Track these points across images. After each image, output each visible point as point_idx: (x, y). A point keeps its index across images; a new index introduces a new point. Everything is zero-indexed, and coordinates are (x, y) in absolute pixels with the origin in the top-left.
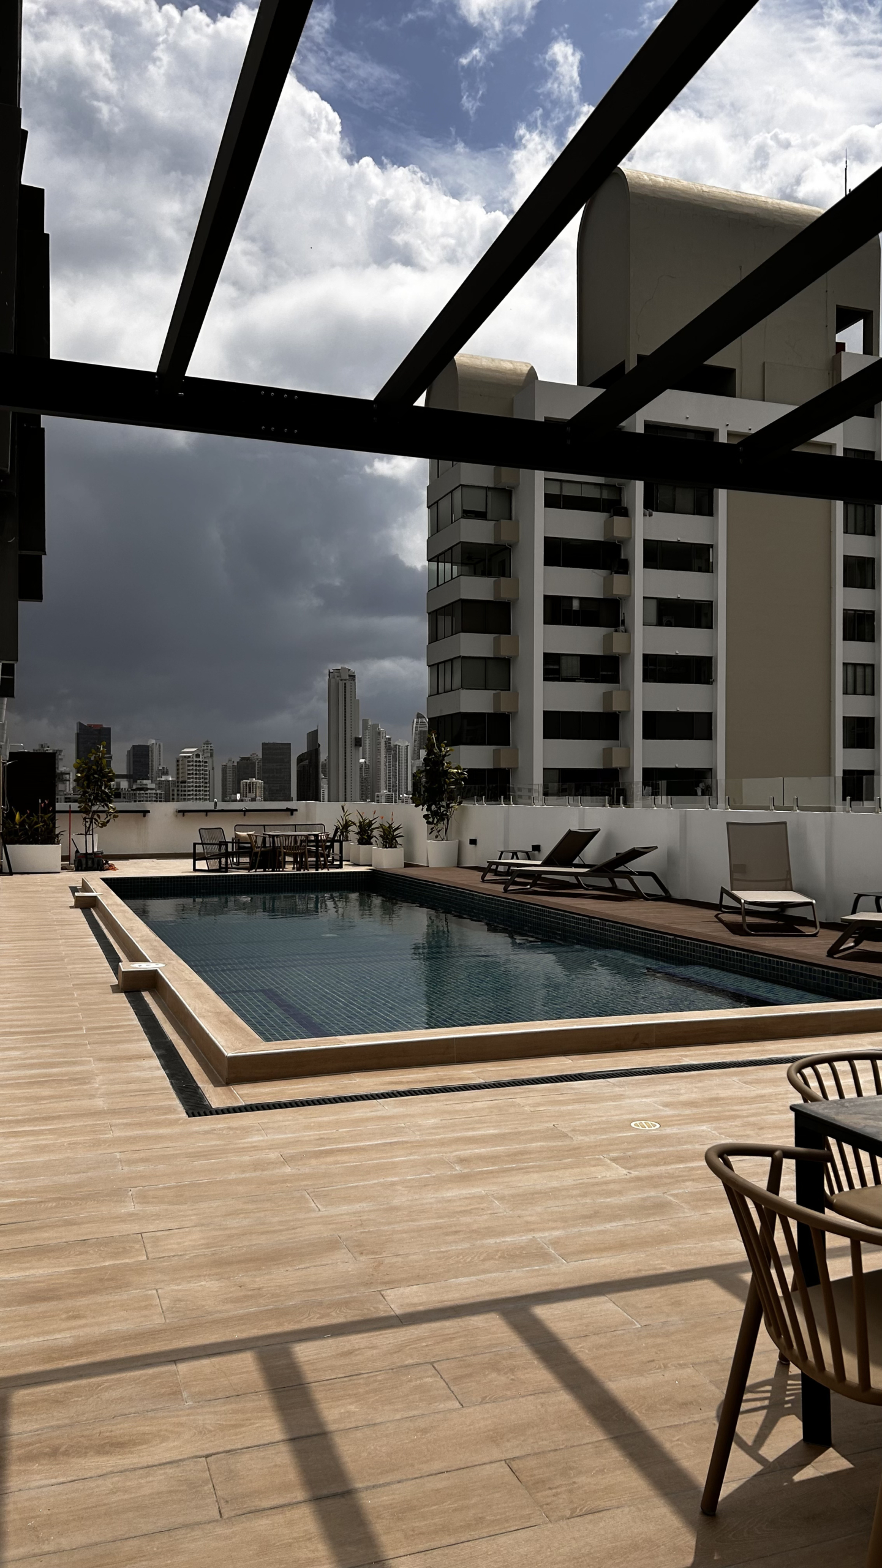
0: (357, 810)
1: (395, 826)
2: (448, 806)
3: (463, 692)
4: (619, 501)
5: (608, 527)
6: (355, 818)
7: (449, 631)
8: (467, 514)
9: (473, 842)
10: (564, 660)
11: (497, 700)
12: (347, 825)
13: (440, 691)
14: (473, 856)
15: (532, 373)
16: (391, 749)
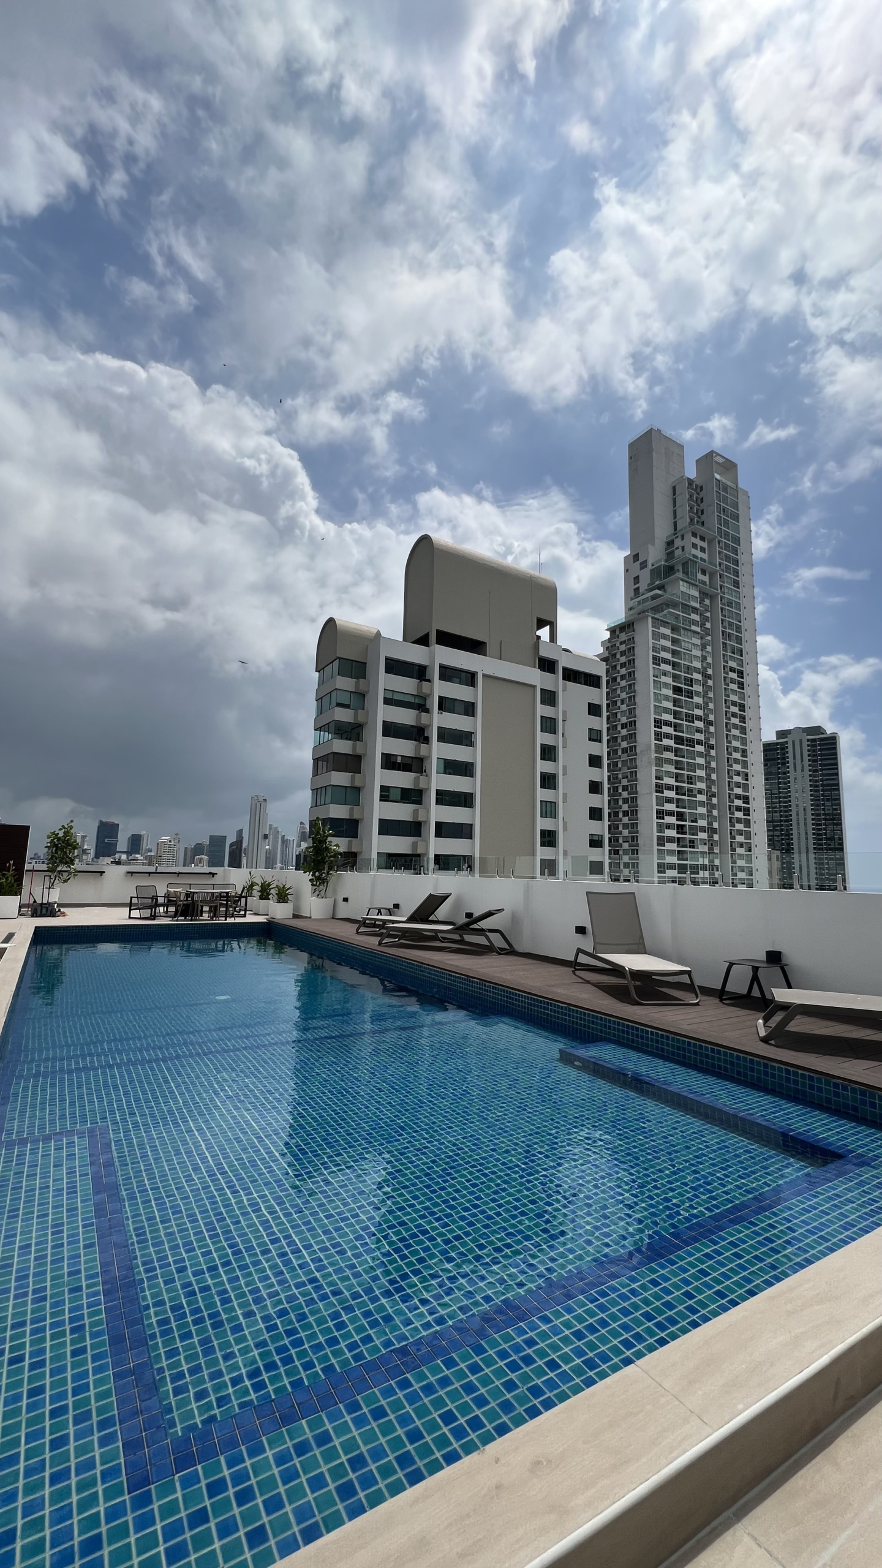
0: (261, 874)
1: (287, 886)
2: (328, 873)
3: (331, 805)
4: (424, 705)
5: (418, 718)
6: (259, 881)
7: (324, 771)
8: (339, 705)
9: (346, 900)
10: (391, 790)
11: (351, 811)
12: (252, 885)
13: (318, 804)
14: (344, 911)
15: (378, 634)
16: (285, 842)
